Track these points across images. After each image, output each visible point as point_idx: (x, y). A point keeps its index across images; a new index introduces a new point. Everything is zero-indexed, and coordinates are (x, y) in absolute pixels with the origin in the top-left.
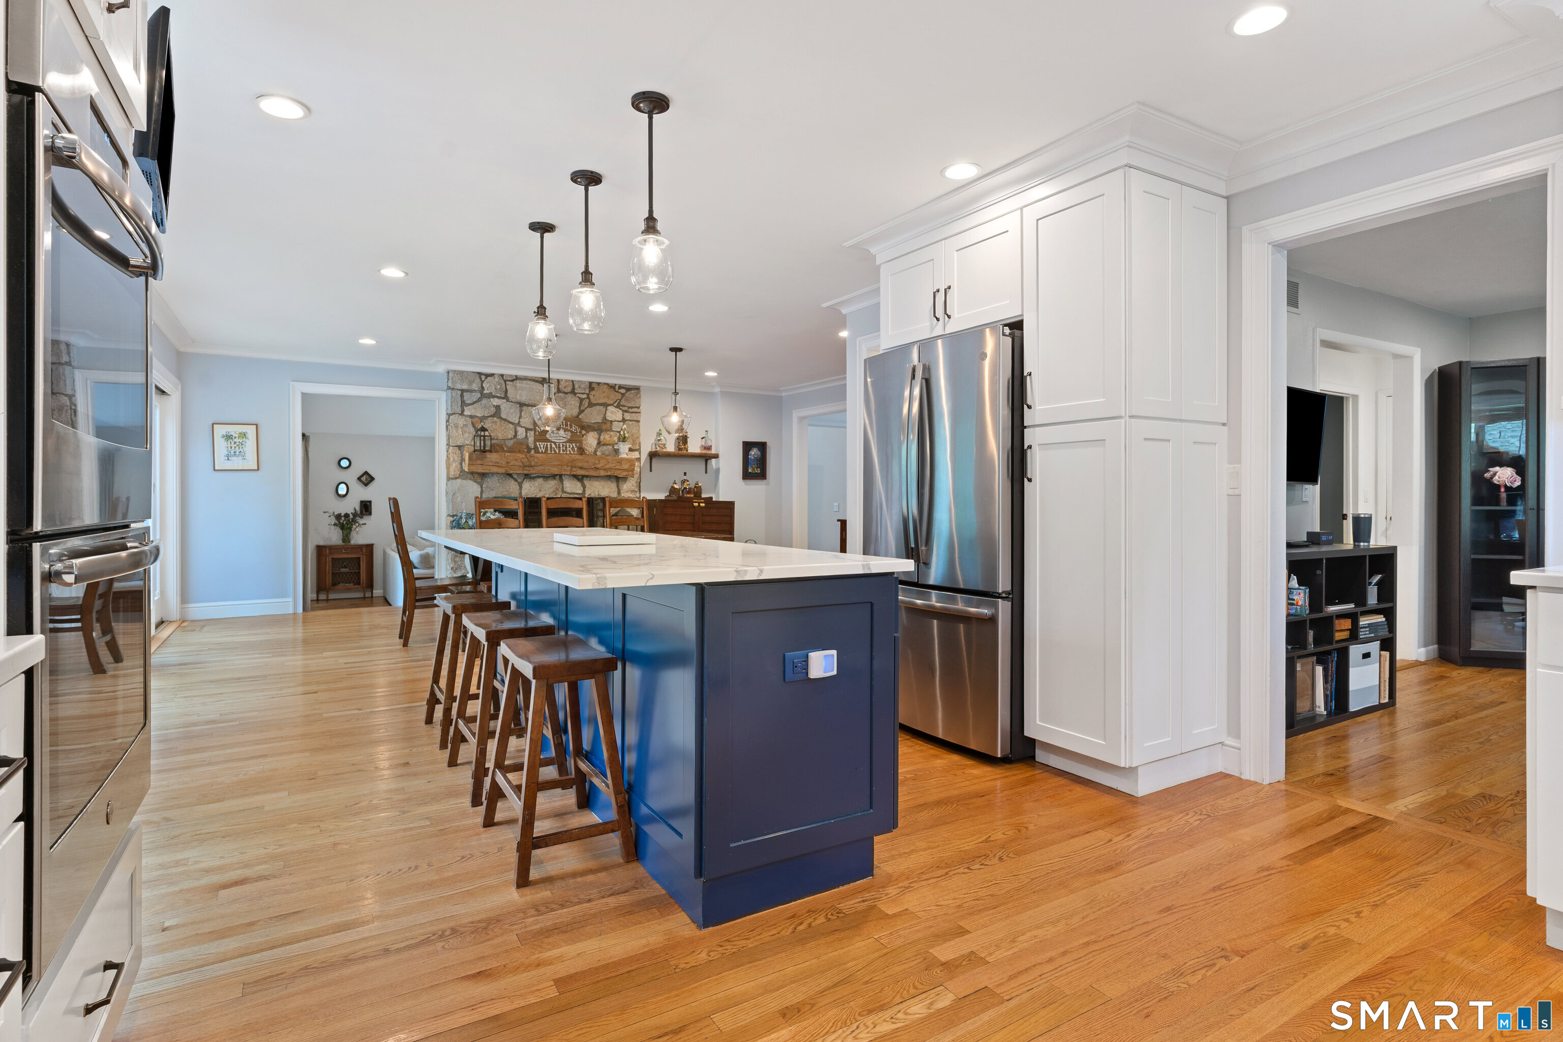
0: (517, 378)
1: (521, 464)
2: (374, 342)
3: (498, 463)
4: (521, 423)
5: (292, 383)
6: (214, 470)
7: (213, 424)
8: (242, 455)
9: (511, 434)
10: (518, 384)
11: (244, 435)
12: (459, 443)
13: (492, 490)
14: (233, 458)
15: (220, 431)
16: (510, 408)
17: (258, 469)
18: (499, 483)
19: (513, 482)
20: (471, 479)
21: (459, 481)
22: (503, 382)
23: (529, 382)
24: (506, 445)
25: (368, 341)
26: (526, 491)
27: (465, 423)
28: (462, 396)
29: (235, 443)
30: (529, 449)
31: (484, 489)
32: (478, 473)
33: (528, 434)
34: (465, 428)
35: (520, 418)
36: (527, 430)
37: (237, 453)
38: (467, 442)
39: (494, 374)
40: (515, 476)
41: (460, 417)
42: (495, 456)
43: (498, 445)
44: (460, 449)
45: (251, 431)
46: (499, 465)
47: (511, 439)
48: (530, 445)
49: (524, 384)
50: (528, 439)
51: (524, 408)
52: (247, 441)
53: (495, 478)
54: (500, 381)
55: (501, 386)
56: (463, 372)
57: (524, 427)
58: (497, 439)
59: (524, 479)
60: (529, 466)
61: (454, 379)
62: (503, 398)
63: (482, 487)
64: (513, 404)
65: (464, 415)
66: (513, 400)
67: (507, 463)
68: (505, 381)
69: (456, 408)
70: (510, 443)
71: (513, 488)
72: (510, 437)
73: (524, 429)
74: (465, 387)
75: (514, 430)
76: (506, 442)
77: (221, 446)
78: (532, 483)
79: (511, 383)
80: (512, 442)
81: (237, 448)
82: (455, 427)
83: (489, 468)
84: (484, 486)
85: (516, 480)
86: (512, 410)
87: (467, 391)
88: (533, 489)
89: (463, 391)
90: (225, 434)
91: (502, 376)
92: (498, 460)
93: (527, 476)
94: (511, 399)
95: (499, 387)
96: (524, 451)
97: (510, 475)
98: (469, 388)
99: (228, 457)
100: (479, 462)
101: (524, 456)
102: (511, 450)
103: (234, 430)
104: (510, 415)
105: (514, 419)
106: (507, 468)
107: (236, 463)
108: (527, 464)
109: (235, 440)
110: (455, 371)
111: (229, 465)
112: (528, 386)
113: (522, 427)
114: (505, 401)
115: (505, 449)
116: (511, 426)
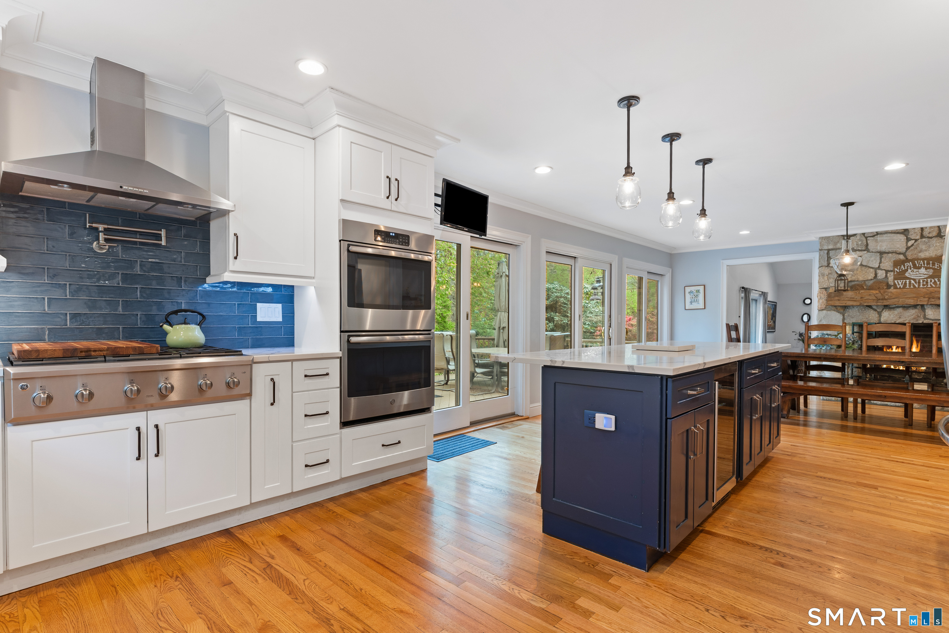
0: (878, 233)
1: (875, 298)
2: (749, 232)
3: (853, 298)
4: (881, 267)
5: (722, 261)
6: (685, 309)
7: (685, 287)
8: (697, 301)
9: (871, 276)
10: (879, 238)
11: (698, 291)
12: (825, 286)
13: (853, 318)
14: (693, 303)
15: (688, 290)
16: (871, 257)
17: (705, 308)
18: (859, 312)
19: (872, 311)
20: (834, 310)
21: (824, 312)
22: (864, 239)
23: (889, 235)
24: (866, 285)
25: (745, 232)
26: (885, 318)
27: (830, 272)
28: (828, 254)
29: (694, 295)
30: (889, 286)
31: (845, 317)
32: (841, 306)
33: (888, 275)
34: (830, 276)
35: (880, 263)
36: (887, 272)
37: (695, 301)
38: (832, 285)
39: (856, 234)
40: (874, 307)
41: (827, 268)
42: (851, 294)
43: (858, 285)
44: (826, 290)
45: (701, 288)
46: (854, 299)
47: (871, 280)
48: (890, 283)
49: (885, 237)
50: (888, 279)
51: (884, 255)
52: (700, 294)
53: (856, 309)
54: (861, 239)
55: (862, 242)
56: (829, 237)
57: (884, 270)
58: (858, 281)
59: (883, 309)
60: (882, 299)
61: (822, 243)
62: (864, 250)
63: (843, 316)
64: (873, 253)
65: (830, 266)
66: (874, 251)
67: (862, 298)
68: (866, 238)
69: (823, 263)
70: (870, 283)
71: (872, 316)
72: (870, 278)
73: (884, 271)
74: (831, 247)
75: (874, 273)
76: (867, 282)
77: (688, 296)
78: (891, 312)
79: (872, 238)
80: (872, 282)
81: (695, 298)
82: (822, 275)
83: (845, 302)
84: (846, 315)
85: (875, 310)
86: (872, 258)
87: (832, 249)
88: (892, 316)
89: (829, 250)
90: (690, 291)
91: (864, 234)
92: (853, 296)
93: (886, 307)
94: (871, 250)
95: (860, 243)
96: (883, 288)
97: (870, 307)
98: (834, 247)
99: (691, 302)
100: (837, 298)
101: (877, 292)
102: (870, 288)
103: (693, 289)
104: (870, 262)
105: (875, 265)
106: (862, 302)
107: (695, 306)
108: (881, 297)
109: (694, 294)
110: (823, 237)
111: (692, 307)
112: (889, 238)
113: (882, 270)
114: (866, 252)
115: (865, 288)
116: (872, 270)
